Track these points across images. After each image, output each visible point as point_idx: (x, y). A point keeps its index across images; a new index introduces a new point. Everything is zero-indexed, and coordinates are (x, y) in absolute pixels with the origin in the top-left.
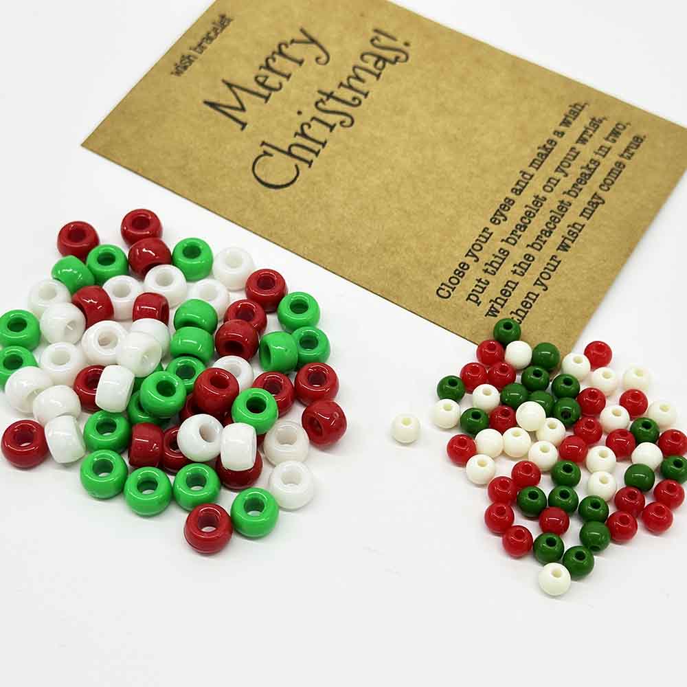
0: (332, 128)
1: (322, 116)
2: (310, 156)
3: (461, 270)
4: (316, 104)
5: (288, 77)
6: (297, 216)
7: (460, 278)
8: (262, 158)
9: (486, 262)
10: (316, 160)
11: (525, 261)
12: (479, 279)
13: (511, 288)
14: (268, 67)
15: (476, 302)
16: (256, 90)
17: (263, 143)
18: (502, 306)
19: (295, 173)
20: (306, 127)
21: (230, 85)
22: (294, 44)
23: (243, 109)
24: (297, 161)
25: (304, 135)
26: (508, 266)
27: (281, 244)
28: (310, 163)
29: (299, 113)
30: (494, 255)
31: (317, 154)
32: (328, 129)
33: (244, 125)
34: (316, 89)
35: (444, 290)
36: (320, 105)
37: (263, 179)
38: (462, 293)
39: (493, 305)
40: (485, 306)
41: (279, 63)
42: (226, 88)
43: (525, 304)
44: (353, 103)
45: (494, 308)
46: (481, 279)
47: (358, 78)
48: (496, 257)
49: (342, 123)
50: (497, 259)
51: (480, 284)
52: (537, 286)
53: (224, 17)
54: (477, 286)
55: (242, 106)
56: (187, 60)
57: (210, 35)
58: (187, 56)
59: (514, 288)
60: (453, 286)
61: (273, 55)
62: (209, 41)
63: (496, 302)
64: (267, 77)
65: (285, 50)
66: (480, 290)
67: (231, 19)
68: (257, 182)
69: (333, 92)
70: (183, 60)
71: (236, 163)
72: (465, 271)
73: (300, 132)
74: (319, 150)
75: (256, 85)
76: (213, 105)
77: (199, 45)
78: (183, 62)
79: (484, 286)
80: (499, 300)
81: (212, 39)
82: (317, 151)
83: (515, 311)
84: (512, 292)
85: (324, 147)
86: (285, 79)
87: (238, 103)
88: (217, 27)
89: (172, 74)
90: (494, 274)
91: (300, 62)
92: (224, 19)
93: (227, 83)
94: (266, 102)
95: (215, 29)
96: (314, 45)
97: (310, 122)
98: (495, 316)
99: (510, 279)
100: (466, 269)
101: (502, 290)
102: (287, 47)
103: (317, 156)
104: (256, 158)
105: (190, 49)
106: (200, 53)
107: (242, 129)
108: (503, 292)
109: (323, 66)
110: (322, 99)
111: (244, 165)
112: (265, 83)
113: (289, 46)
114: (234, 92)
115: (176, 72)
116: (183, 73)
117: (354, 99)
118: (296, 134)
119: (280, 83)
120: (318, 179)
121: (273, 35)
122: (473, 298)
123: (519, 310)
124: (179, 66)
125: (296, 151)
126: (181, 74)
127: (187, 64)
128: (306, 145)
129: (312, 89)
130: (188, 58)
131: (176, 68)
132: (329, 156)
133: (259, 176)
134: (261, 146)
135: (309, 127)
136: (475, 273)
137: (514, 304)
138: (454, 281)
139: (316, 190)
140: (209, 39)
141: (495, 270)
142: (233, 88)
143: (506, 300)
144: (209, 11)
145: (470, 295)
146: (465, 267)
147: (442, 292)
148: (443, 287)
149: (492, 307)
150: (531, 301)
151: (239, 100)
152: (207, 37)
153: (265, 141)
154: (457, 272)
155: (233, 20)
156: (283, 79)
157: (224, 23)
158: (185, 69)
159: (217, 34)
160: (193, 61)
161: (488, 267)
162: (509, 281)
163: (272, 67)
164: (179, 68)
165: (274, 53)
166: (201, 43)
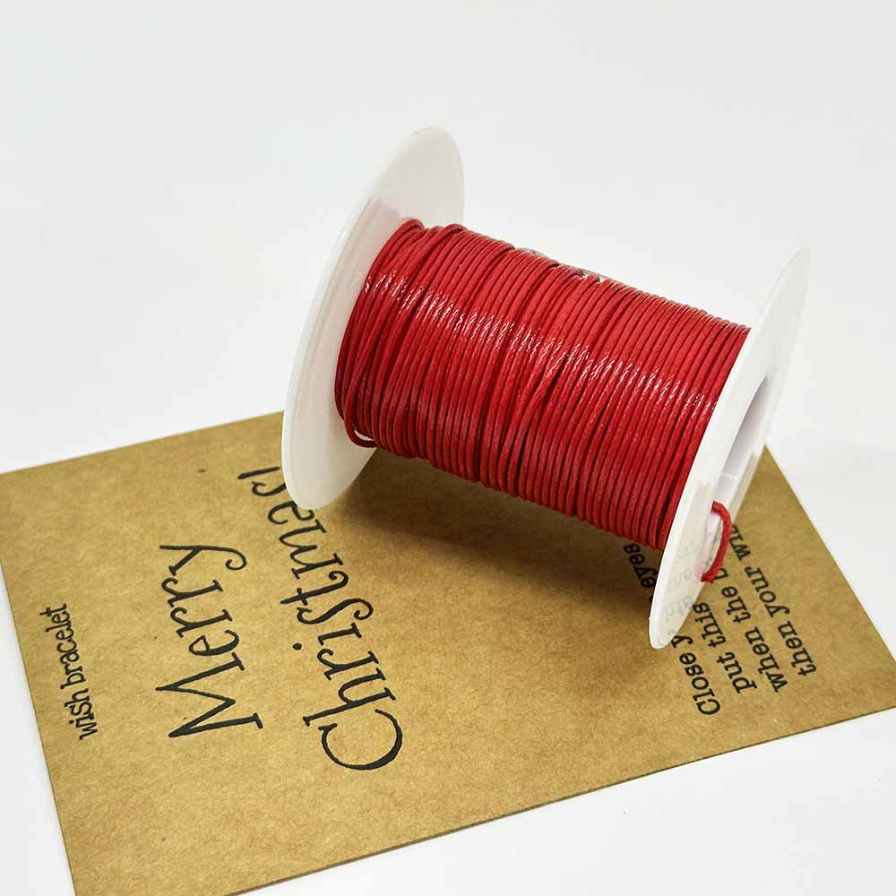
0: (354, 630)
1: (327, 628)
2: (377, 687)
3: (690, 665)
4: (300, 618)
5: (226, 616)
6: (455, 767)
7: (702, 675)
8: (329, 739)
9: (700, 634)
10: (387, 684)
11: (731, 599)
12: (718, 658)
13: (757, 639)
14: (189, 626)
15: (748, 685)
16: (211, 667)
17: (307, 720)
18: (776, 665)
19: (388, 720)
20: (326, 656)
21: (174, 687)
22: (177, 572)
23: (229, 702)
24: (371, 706)
25: (337, 668)
26: (726, 621)
27: (482, 818)
28: (387, 693)
29: (298, 647)
30: (696, 620)
31: (380, 675)
32: (353, 635)
33: (255, 718)
34: (276, 603)
35: (704, 702)
36: (305, 616)
37: (363, 762)
38: (724, 689)
39: (767, 674)
40: (764, 683)
41: (194, 610)
42: (173, 694)
43: (790, 644)
44: (335, 582)
45: (773, 675)
46: (720, 657)
47: (302, 549)
48: (701, 620)
49: (356, 615)
50: (705, 622)
51: (727, 663)
52: (775, 615)
53: (48, 612)
54: (726, 668)
55: (222, 698)
56: (78, 704)
57: (62, 648)
58: (70, 699)
59: (761, 638)
60: (707, 690)
61: (172, 606)
62: (72, 657)
63: (765, 668)
64: (203, 638)
65: (178, 588)
66: (736, 669)
67: (62, 606)
68: (360, 772)
69: (299, 590)
70: (73, 708)
71: (308, 772)
72: (696, 663)
73: (329, 669)
74: (377, 669)
75: (205, 658)
76: (185, 730)
77: (68, 672)
78: (76, 711)
79: (732, 662)
80: (765, 663)
81: (74, 651)
82: (376, 673)
83: (793, 660)
84: (765, 642)
85: (377, 662)
86: (226, 620)
87: (215, 700)
88: (58, 630)
89: (81, 737)
90: (724, 641)
91: (216, 586)
92: (53, 614)
93: (168, 688)
94: (242, 669)
95: (60, 636)
96: (203, 552)
97: (324, 647)
98: (784, 683)
99: (745, 632)
100: (694, 659)
101: (754, 649)
102: (176, 582)
103: (384, 679)
104: (321, 745)
105: (62, 687)
106: (83, 680)
107: (260, 726)
108: (757, 650)
109: (245, 568)
110: (298, 609)
111: (319, 766)
112: (211, 648)
113: (175, 577)
114: (189, 691)
115: (84, 730)
116: (95, 724)
117: (332, 576)
118: (327, 674)
119: (227, 632)
120: (421, 703)
121: (141, 583)
122: (741, 684)
123: (795, 656)
124: (78, 720)
125: (353, 694)
126: (94, 728)
127: (85, 708)
128: (355, 678)
129: (271, 607)
130: (75, 700)
131: (78, 726)
132: (396, 667)
133: (353, 764)
134: (308, 725)
135: (331, 653)
136: (707, 657)
137: (783, 654)
138: (701, 683)
139: (436, 719)
140: (68, 654)
141: (718, 635)
142: (181, 687)
143: (771, 657)
144: (18, 620)
145: (734, 683)
146: (690, 658)
147: (708, 707)
148: (699, 700)
149: (769, 676)
150: (792, 636)
151: (209, 695)
152: (63, 654)
153: (306, 715)
154: (690, 671)
155: (65, 607)
156: (225, 624)
157: (59, 619)
158: (91, 717)
159: (70, 640)
160: (88, 698)
161: (709, 638)
162: (747, 635)
163: (192, 621)
164: (81, 722)
165: (171, 602)
166: (66, 667)
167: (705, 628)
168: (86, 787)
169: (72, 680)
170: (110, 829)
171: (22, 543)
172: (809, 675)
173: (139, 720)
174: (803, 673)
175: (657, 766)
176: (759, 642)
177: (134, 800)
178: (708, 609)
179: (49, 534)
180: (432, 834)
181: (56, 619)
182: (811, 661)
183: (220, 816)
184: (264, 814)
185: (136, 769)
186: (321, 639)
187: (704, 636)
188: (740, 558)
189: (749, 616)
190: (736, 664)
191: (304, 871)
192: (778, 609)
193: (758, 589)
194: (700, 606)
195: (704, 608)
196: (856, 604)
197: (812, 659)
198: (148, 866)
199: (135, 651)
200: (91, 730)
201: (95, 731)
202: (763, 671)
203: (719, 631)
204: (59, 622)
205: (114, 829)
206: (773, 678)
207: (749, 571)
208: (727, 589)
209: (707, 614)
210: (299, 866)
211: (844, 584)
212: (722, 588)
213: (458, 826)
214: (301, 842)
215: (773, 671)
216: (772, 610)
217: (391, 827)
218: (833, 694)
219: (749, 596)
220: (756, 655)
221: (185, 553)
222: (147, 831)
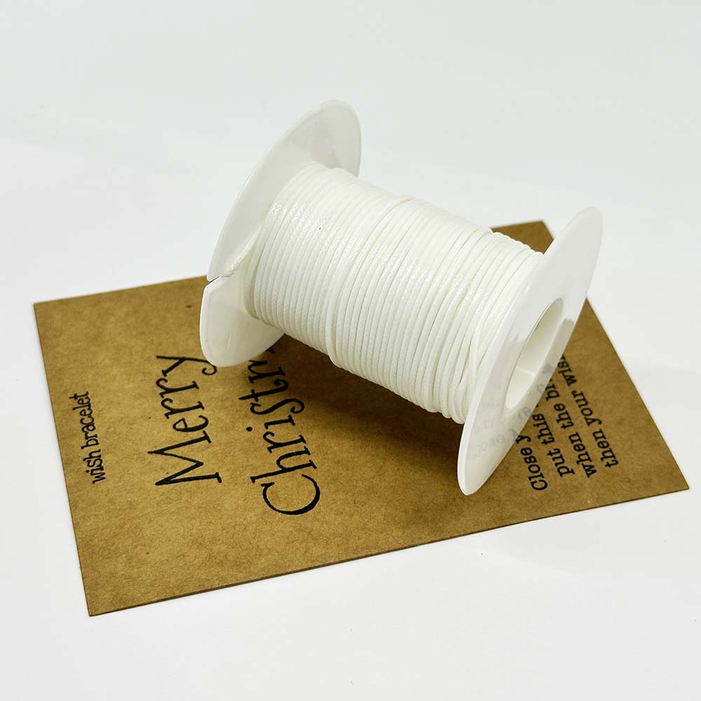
0: (290, 420)
1: (271, 417)
2: (304, 459)
3: (528, 456)
4: (252, 410)
5: (200, 406)
6: (356, 516)
7: (536, 463)
8: (268, 492)
9: (536, 435)
10: (312, 458)
11: (560, 412)
12: (548, 452)
13: (577, 440)
14: (174, 411)
15: (568, 472)
16: (188, 439)
17: (253, 479)
18: (589, 459)
19: (311, 482)
20: (269, 437)
21: (161, 452)
22: (168, 374)
23: (199, 464)
24: (299, 471)
25: (277, 445)
26: (556, 427)
27: (374, 552)
28: (311, 464)
29: (249, 429)
30: (534, 425)
31: (306, 451)
32: (289, 424)
33: (217, 476)
34: (236, 399)
35: (536, 482)
36: (256, 409)
37: (291, 509)
38: (551, 473)
39: (583, 464)
40: (580, 471)
41: (177, 401)
42: (159, 456)
43: (601, 445)
44: (279, 387)
45: (587, 466)
46: (550, 452)
47: (256, 363)
48: (538, 425)
49: (292, 410)
50: (540, 427)
51: (555, 456)
52: (591, 424)
53: (75, 397)
54: (554, 459)
55: (194, 461)
56: (93, 460)
57: (84, 421)
58: (88, 456)
59: (580, 440)
60: (539, 474)
61: (163, 397)
62: (91, 428)
63: (582, 460)
64: (183, 420)
65: (168, 385)
66: (561, 460)
67: (85, 393)
68: (289, 516)
69: (253, 391)
70: (89, 462)
71: (252, 514)
72: (533, 454)
73: (270, 445)
74: (305, 447)
75: (183, 434)
76: (167, 481)
77: (87, 438)
78: (91, 464)
79: (558, 455)
80: (582, 457)
81: (92, 424)
82: (304, 450)
83: (602, 456)
84: (583, 443)
85: (305, 442)
86: (200, 409)
87: (188, 462)
88: (81, 409)
89: (94, 482)
90: (553, 440)
91: (194, 385)
92: (79, 398)
93: (156, 452)
94: (210, 442)
95: (83, 413)
96: (186, 362)
97: (268, 430)
98: (594, 471)
99: (569, 435)
100: (531, 452)
101: (574, 447)
102: (166, 381)
103: (309, 454)
104: (262, 496)
105: (82, 448)
106: (97, 444)
107: (220, 481)
108: (577, 448)
109: (216, 374)
110: (252, 403)
111: (259, 511)
112: (189, 426)
113: (166, 378)
114: (172, 455)
115: (96, 477)
116: (104, 474)
117: (277, 383)
118: (270, 449)
119: (200, 416)
120: (335, 472)
121: (142, 380)
122: (563, 470)
123: (603, 453)
124: (92, 471)
125: (287, 463)
126: (104, 476)
127: (98, 463)
128: (288, 452)
129: (233, 401)
130: (91, 456)
131: (92, 474)
132: (319, 446)
133: (284, 510)
134: (254, 482)
135: (273, 435)
136: (540, 451)
137: (595, 452)
138: (535, 469)
139: (345, 483)
140: (87, 426)
141: (550, 436)
142: (165, 452)
143: (586, 454)
144: (55, 401)
145: (558, 470)
146: (528, 451)
147: (538, 485)
148: (533, 480)
149: (584, 466)
150: (603, 440)
151: (185, 458)
152: (84, 425)
153: (252, 476)
154: (528, 460)
155: (87, 393)
156: (199, 412)
157: (83, 402)
158: (102, 469)
159: (90, 416)
160: (100, 456)
161: (542, 438)
162: (570, 437)
163: (176, 408)
164: (94, 472)
165: (162, 394)
166: (86, 435)
167: (540, 431)
168: (96, 515)
169: (90, 443)
170: (111, 544)
171: (60, 349)
172: (613, 467)
173: (135, 472)
174: (608, 465)
175: (499, 523)
176: (579, 442)
177: (128, 526)
178: (543, 418)
179: (79, 344)
180: (337, 560)
181: (80, 402)
182: (614, 457)
183: (188, 540)
184: (219, 540)
185: (131, 505)
186: (267, 425)
187: (539, 437)
188: (569, 384)
189: (572, 424)
190: (561, 457)
191: (245, 580)
192: (594, 420)
193: (580, 406)
194: (538, 416)
195: (541, 417)
196: (650, 420)
197: (616, 456)
198: (136, 570)
199: (135, 426)
200: (101, 478)
201: (104, 478)
202: (581, 463)
203: (550, 434)
204: (83, 403)
205: (113, 545)
206: (587, 468)
207: (574, 394)
208: (558, 405)
209: (543, 421)
210: (241, 576)
211: (643, 406)
212: (555, 404)
213: (356, 556)
214: (244, 561)
215: (586, 463)
216: (589, 421)
217: (308, 554)
218: (629, 481)
219: (574, 410)
220: (575, 451)
221: (173, 362)
222: (136, 547)
